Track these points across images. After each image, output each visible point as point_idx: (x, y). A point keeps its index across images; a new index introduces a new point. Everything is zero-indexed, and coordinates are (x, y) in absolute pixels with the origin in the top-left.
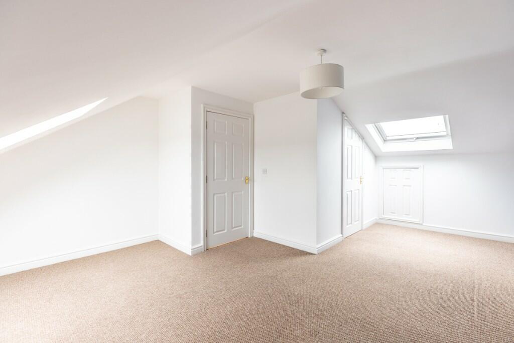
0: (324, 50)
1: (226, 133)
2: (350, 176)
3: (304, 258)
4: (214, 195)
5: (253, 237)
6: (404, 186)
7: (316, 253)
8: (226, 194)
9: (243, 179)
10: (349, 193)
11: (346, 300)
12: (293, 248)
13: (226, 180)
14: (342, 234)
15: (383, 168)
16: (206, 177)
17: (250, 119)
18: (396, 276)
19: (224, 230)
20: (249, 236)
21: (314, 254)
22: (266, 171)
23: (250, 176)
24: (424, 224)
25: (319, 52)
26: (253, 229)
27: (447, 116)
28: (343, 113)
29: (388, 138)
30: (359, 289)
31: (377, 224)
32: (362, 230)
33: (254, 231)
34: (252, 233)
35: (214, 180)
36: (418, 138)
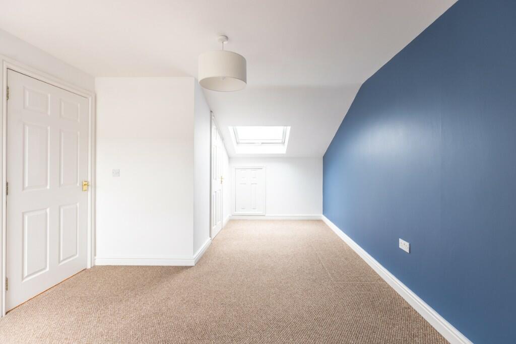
0: (227, 38)
1: (49, 113)
2: (215, 177)
3: (183, 275)
4: (23, 214)
5: (94, 267)
6: (252, 184)
7: (193, 264)
8: (48, 210)
9: (78, 185)
10: (215, 194)
11: (249, 305)
12: (163, 267)
13: (48, 187)
14: (210, 237)
15: (236, 169)
16: (7, 184)
17: (90, 99)
18: (272, 265)
19: (44, 269)
20: (89, 267)
21: (192, 267)
22: (119, 173)
23: (89, 180)
24: (266, 215)
25: (220, 37)
26: (95, 255)
27: (289, 128)
28: (211, 112)
29: (241, 141)
30: (253, 289)
31: (231, 221)
32: (222, 229)
33: (96, 257)
34: (93, 260)
35: (23, 189)
36: (263, 143)
